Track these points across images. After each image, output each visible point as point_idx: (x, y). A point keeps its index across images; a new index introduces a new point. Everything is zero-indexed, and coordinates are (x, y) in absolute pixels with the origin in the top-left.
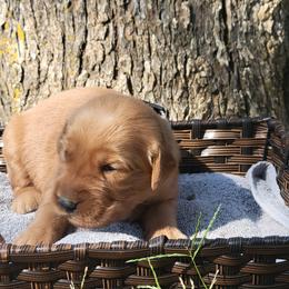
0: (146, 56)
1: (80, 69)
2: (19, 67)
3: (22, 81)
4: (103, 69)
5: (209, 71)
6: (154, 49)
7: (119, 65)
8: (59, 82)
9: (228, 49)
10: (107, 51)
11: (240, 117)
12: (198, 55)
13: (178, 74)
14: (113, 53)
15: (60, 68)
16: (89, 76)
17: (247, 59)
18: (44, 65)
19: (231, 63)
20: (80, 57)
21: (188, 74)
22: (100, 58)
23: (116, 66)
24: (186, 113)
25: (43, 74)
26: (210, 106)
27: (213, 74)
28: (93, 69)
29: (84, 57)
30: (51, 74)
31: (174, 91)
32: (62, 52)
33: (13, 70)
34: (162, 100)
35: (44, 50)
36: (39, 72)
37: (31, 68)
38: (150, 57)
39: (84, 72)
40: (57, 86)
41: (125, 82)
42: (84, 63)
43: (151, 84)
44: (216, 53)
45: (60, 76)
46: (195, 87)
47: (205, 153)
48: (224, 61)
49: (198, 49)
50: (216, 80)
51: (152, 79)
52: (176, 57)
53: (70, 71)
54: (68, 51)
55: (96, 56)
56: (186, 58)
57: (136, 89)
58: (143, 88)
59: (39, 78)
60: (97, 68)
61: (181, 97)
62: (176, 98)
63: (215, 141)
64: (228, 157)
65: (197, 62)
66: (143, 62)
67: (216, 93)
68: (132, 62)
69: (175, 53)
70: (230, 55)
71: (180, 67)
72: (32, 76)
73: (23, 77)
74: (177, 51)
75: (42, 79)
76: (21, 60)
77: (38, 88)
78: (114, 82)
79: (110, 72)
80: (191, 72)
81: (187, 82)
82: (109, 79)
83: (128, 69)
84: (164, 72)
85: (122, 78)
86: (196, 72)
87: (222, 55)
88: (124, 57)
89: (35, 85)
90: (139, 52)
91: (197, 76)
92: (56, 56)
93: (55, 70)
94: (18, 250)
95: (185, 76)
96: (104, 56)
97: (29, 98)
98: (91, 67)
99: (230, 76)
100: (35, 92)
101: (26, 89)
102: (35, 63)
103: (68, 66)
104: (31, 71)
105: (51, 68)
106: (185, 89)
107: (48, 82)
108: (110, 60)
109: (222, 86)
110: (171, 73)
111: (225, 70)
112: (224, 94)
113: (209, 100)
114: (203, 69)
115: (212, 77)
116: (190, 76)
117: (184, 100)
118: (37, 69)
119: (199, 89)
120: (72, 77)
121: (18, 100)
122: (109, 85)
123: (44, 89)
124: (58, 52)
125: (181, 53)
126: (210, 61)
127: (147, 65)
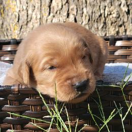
0: (84, 5)
1: (50, 13)
2: (17, 14)
3: (18, 21)
4: (61, 13)
5: (117, 14)
6: (88, 2)
7: (70, 10)
8: (38, 21)
9: (127, 3)
10: (64, 3)
12: (112, 5)
13: (101, 15)
14: (67, 4)
15: (38, 13)
16: (54, 16)
18: (30, 12)
19: (129, 10)
20: (50, 6)
21: (106, 15)
22: (60, 7)
23: (68, 11)
25: (29, 17)
26: (118, 32)
27: (119, 16)
28: (56, 13)
29: (51, 7)
30: (34, 16)
31: (99, 25)
34: (93, 29)
35: (30, 4)
36: (27, 16)
38: (86, 6)
39: (51, 14)
40: (37, 23)
41: (73, 19)
42: (52, 10)
43: (87, 20)
44: (120, 5)
45: (39, 17)
46: (110, 22)
48: (125, 9)
49: (111, 3)
50: (121, 19)
51: (88, 18)
52: (100, 7)
53: (44, 14)
54: (43, 3)
55: (58, 6)
56: (105, 7)
57: (79, 23)
59: (27, 19)
60: (58, 12)
61: (103, 27)
62: (100, 28)
65: (111, 9)
66: (83, 9)
67: (121, 26)
68: (77, 9)
69: (99, 4)
70: (128, 6)
71: (102, 11)
72: (23, 18)
74: (100, 3)
75: (29, 20)
76: (18, 10)
77: (27, 24)
78: (67, 19)
79: (65, 14)
80: (108, 15)
81: (105, 20)
82: (65, 18)
83: (75, 12)
84: (94, 14)
85: (72, 17)
86: (110, 14)
87: (124, 6)
88: (73, 6)
89: (25, 23)
90: (81, 4)
91: (111, 16)
92: (36, 7)
93: (36, 14)
95: (104, 17)
96: (62, 6)
97: (22, 30)
99: (128, 17)
100: (25, 27)
101: (20, 25)
102: (25, 11)
103: (43, 12)
104: (23, 15)
105: (34, 13)
106: (105, 23)
107: (32, 21)
108: (65, 8)
109: (124, 22)
110: (97, 15)
111: (125, 14)
112: (125, 27)
113: (117, 30)
114: (114, 13)
115: (118, 17)
117: (104, 29)
118: (26, 14)
119: (112, 23)
120: (45, 17)
121: (16, 31)
122: (65, 21)
123: (30, 25)
124: (38, 5)
125: (103, 4)
126: (117, 9)
127: (85, 10)
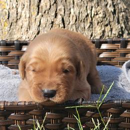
1: (38, 12)
2: (7, 11)
3: (8, 18)
4: (49, 13)
5: (103, 14)
6: (75, 3)
7: (58, 10)
8: (27, 19)
9: (113, 3)
10: (52, 3)
11: (119, 38)
12: (98, 6)
13: (87, 15)
14: (55, 5)
15: (28, 12)
16: (42, 16)
17: (123, 9)
18: (19, 10)
19: (115, 10)
20: (38, 6)
21: (93, 16)
22: (48, 7)
23: (56, 11)
24: (92, 35)
25: (19, 15)
26: (104, 32)
27: (106, 16)
28: (45, 12)
29: (40, 6)
30: (23, 15)
31: (85, 24)
32: (29, 4)
33: (4, 13)
34: (80, 28)
35: (20, 3)
36: (17, 14)
37: (13, 11)
38: (73, 7)
39: (40, 14)
40: (26, 21)
41: (61, 19)
42: (40, 9)
43: (74, 20)
44: (107, 5)
45: (28, 16)
46: (96, 22)
47: (102, 56)
48: (111, 9)
49: (98, 3)
50: (107, 19)
51: (75, 18)
52: (87, 7)
53: (33, 13)
54: (32, 3)
55: (46, 6)
56: (92, 7)
57: (66, 23)
58: (70, 22)
59: (17, 17)
60: (47, 12)
61: (89, 27)
62: (86, 28)
63: (107, 50)
64: (113, 58)
65: (97, 9)
66: (70, 9)
67: (107, 25)
68: (65, 9)
69: (86, 5)
70: (114, 6)
71: (89, 12)
72: (13, 16)
73: (9, 16)
74: (87, 3)
75: (18, 18)
76: (8, 8)
77: (16, 22)
78: (55, 19)
79: (53, 14)
81: (92, 20)
82: (53, 18)
83: (62, 13)
84: (80, 15)
85: (59, 17)
86: (97, 14)
87: (110, 6)
88: (60, 7)
89: (15, 20)
90: (68, 4)
91: (97, 16)
92: (26, 6)
93: (25, 13)
94: (9, 104)
95: (91, 17)
96: (50, 6)
97: (12, 27)
98: (43, 11)
99: (114, 17)
100: (15, 24)
101: (10, 22)
102: (15, 9)
103: (32, 11)
104: (13, 13)
105: (23, 12)
106: (91, 23)
107: (22, 19)
108: (53, 8)
109: (110, 22)
110: (84, 15)
111: (111, 14)
112: (110, 26)
113: (103, 29)
114: (100, 13)
115: (105, 17)
116: (94, 17)
117: (91, 29)
118: (16, 12)
119: (98, 23)
120: (34, 16)
121: (6, 28)
122: (53, 21)
123: (20, 23)
124: (27, 4)
125: (90, 5)
126: (104, 9)
127: (72, 10)
